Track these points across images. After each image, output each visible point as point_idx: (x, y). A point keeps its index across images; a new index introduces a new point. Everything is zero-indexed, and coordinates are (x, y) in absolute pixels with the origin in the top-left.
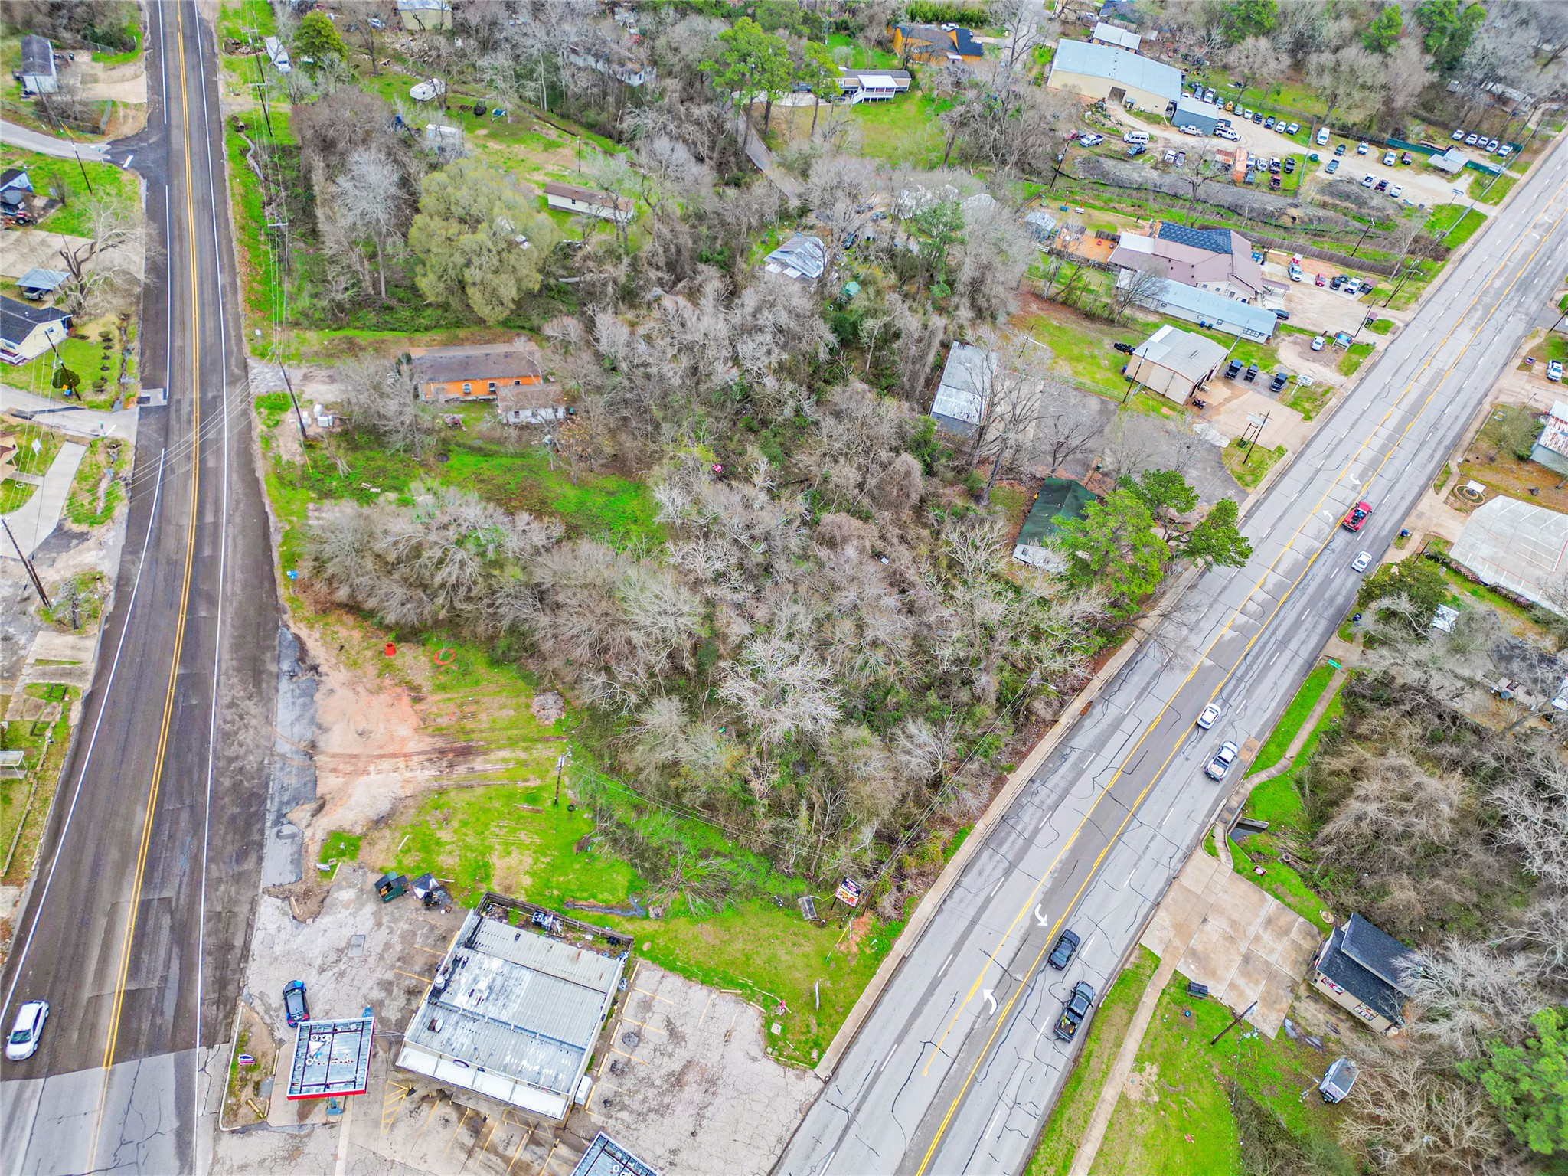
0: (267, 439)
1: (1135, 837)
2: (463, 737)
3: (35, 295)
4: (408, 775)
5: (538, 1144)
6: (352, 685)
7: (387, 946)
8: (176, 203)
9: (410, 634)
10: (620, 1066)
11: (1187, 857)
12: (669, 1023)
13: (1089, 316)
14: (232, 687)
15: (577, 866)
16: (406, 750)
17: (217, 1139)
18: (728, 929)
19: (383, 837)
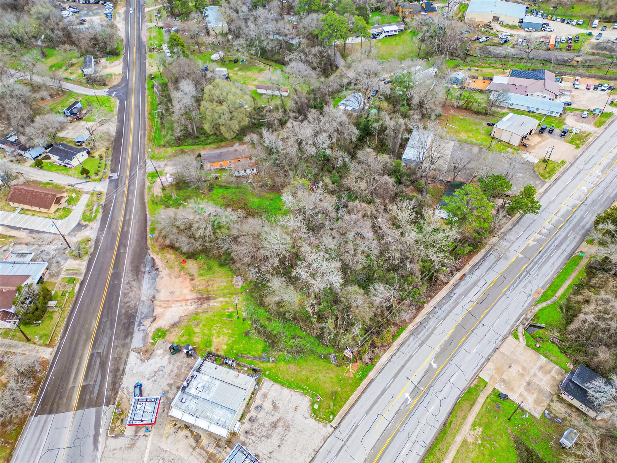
0: (150, 188)
1: (480, 331)
2: (207, 293)
3: (79, 144)
4: (186, 307)
5: (219, 447)
6: (169, 275)
7: (172, 371)
8: (128, 107)
9: (192, 255)
10: (253, 418)
11: (504, 339)
12: (273, 402)
13: (477, 113)
14: (129, 277)
15: (244, 342)
16: (186, 299)
17: (107, 439)
18: (300, 367)
19: (175, 331)
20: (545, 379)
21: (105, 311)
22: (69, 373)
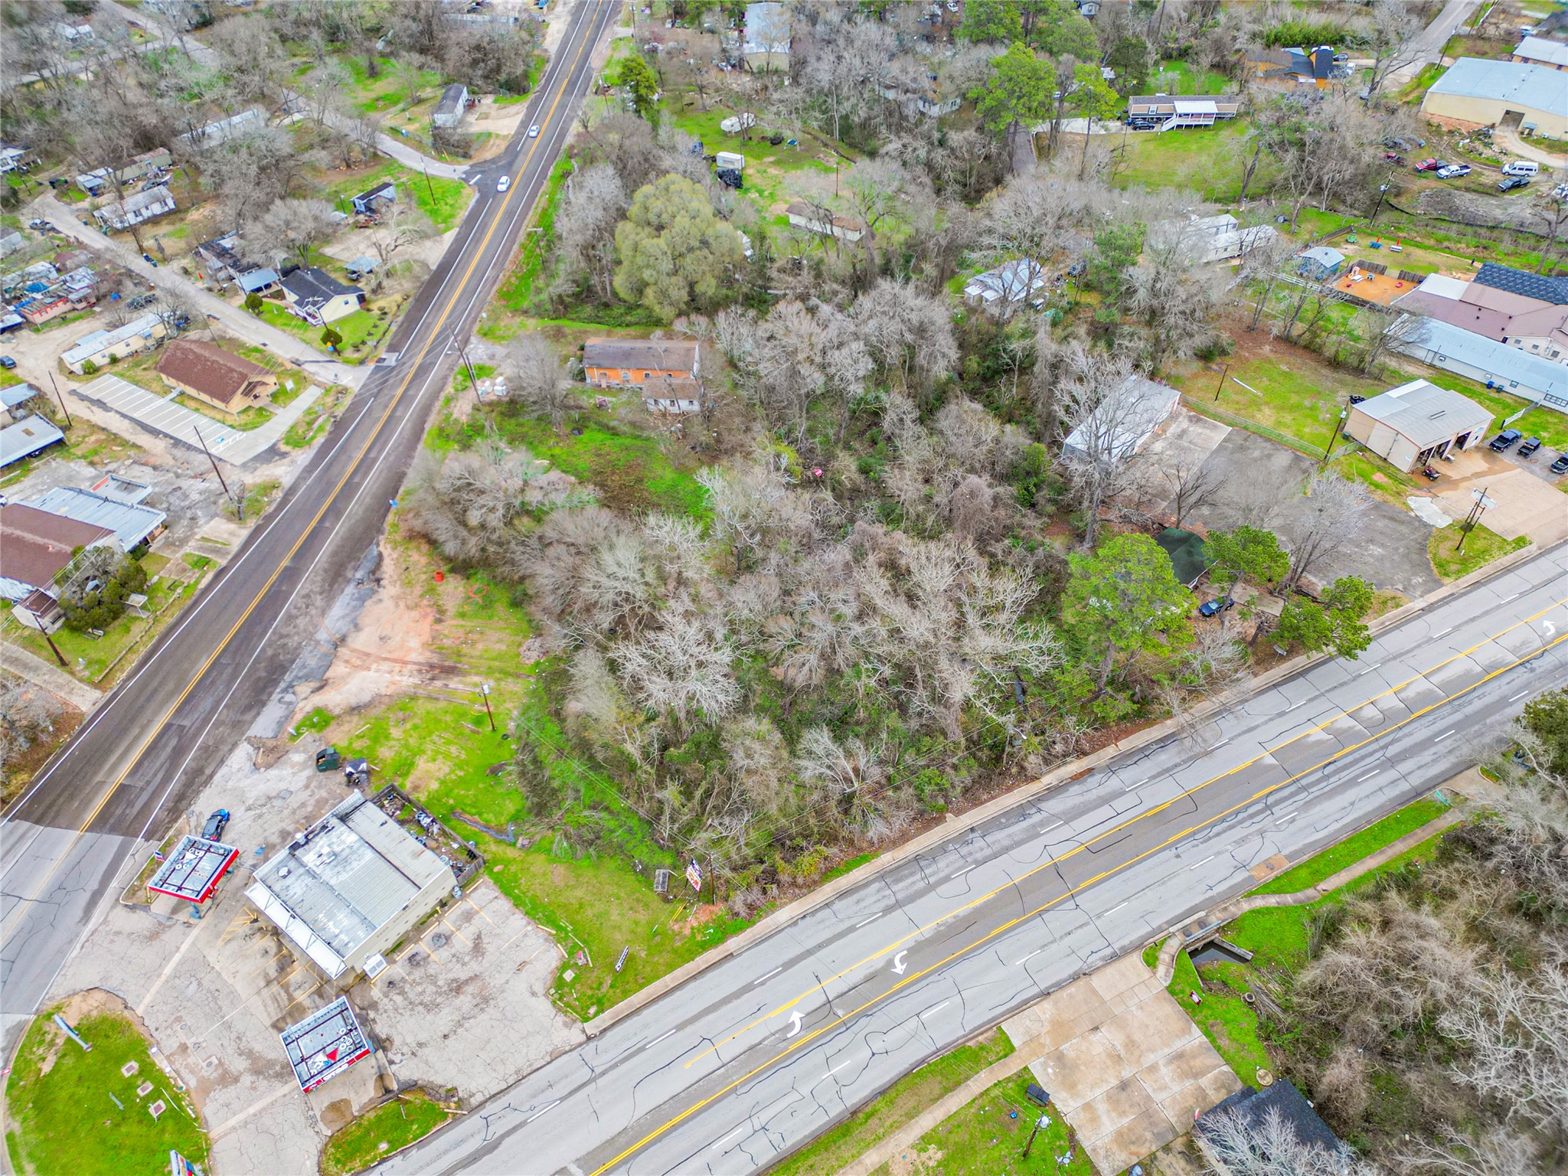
0: (450, 400)
1: (1060, 919)
2: (455, 658)
3: (354, 276)
4: (397, 678)
5: (321, 996)
6: (396, 599)
7: (303, 805)
8: (491, 213)
9: (463, 567)
10: (418, 958)
11: (1115, 957)
12: (479, 937)
14: (313, 582)
15: (481, 786)
16: (407, 659)
17: (113, 907)
18: (578, 876)
19: (349, 722)
20: (1176, 1088)
21: (235, 643)
22: (108, 752)
